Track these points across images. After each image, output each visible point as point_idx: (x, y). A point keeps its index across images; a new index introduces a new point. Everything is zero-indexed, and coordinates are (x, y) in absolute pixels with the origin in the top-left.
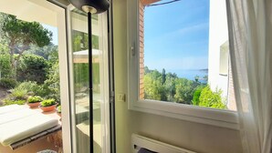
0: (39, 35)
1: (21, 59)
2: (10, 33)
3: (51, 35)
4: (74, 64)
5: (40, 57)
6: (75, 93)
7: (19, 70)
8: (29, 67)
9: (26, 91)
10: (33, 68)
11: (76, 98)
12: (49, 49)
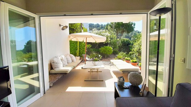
0: (128, 27)
1: (120, 41)
2: (116, 29)
3: (134, 25)
4: (150, 41)
5: (128, 39)
6: (149, 61)
7: (119, 46)
8: (123, 45)
9: (122, 56)
10: (124, 45)
11: (149, 65)
12: (132, 34)
